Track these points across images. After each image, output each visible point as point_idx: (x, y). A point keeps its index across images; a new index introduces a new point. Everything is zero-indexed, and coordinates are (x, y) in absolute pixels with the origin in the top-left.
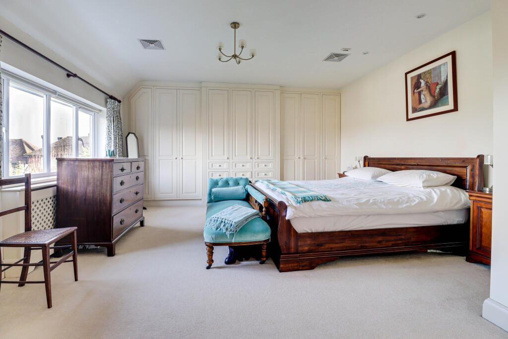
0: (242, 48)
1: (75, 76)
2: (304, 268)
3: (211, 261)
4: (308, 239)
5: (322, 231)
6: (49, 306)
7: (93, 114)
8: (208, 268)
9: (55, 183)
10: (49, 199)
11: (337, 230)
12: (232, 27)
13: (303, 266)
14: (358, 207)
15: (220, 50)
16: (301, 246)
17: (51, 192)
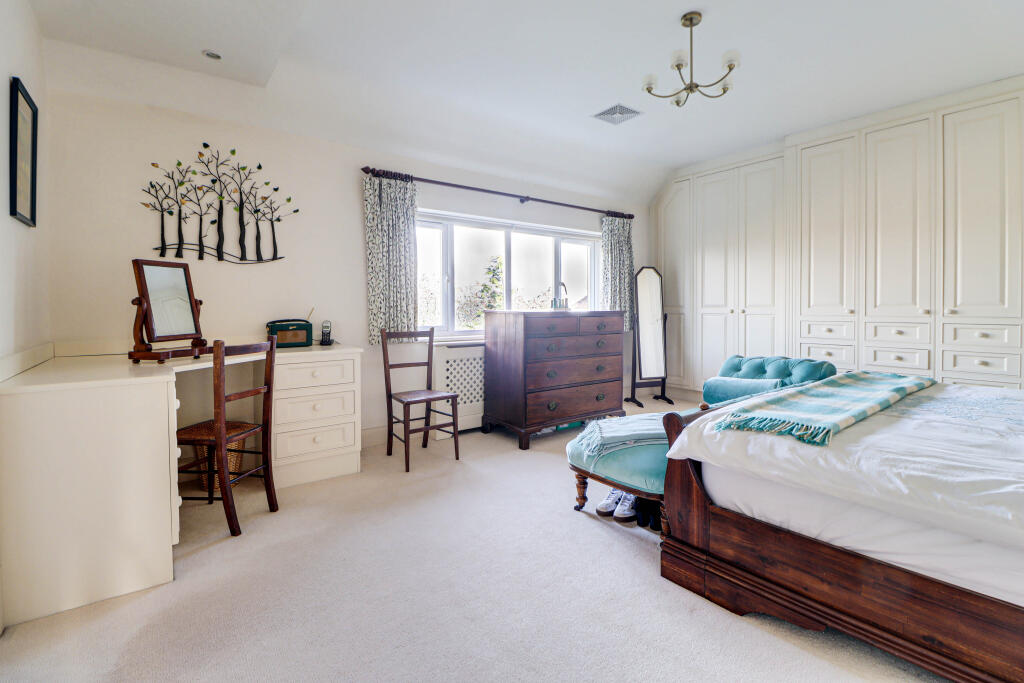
0: (679, 69)
1: (528, 199)
2: (716, 598)
3: (583, 499)
4: (735, 530)
5: (778, 524)
6: (407, 470)
7: (590, 243)
8: (578, 508)
9: (483, 341)
10: (478, 360)
11: (838, 543)
12: (684, 25)
13: (713, 592)
14: (906, 491)
15: (649, 92)
16: (716, 540)
17: (479, 352)
